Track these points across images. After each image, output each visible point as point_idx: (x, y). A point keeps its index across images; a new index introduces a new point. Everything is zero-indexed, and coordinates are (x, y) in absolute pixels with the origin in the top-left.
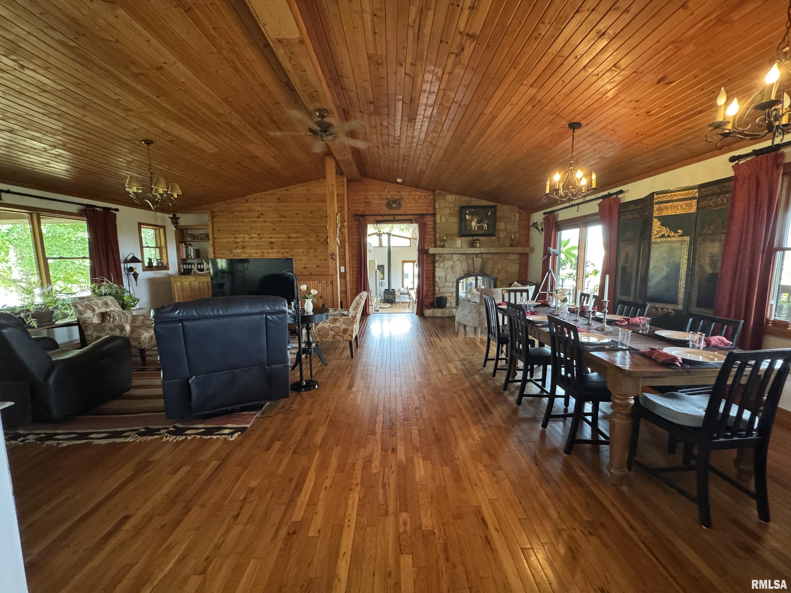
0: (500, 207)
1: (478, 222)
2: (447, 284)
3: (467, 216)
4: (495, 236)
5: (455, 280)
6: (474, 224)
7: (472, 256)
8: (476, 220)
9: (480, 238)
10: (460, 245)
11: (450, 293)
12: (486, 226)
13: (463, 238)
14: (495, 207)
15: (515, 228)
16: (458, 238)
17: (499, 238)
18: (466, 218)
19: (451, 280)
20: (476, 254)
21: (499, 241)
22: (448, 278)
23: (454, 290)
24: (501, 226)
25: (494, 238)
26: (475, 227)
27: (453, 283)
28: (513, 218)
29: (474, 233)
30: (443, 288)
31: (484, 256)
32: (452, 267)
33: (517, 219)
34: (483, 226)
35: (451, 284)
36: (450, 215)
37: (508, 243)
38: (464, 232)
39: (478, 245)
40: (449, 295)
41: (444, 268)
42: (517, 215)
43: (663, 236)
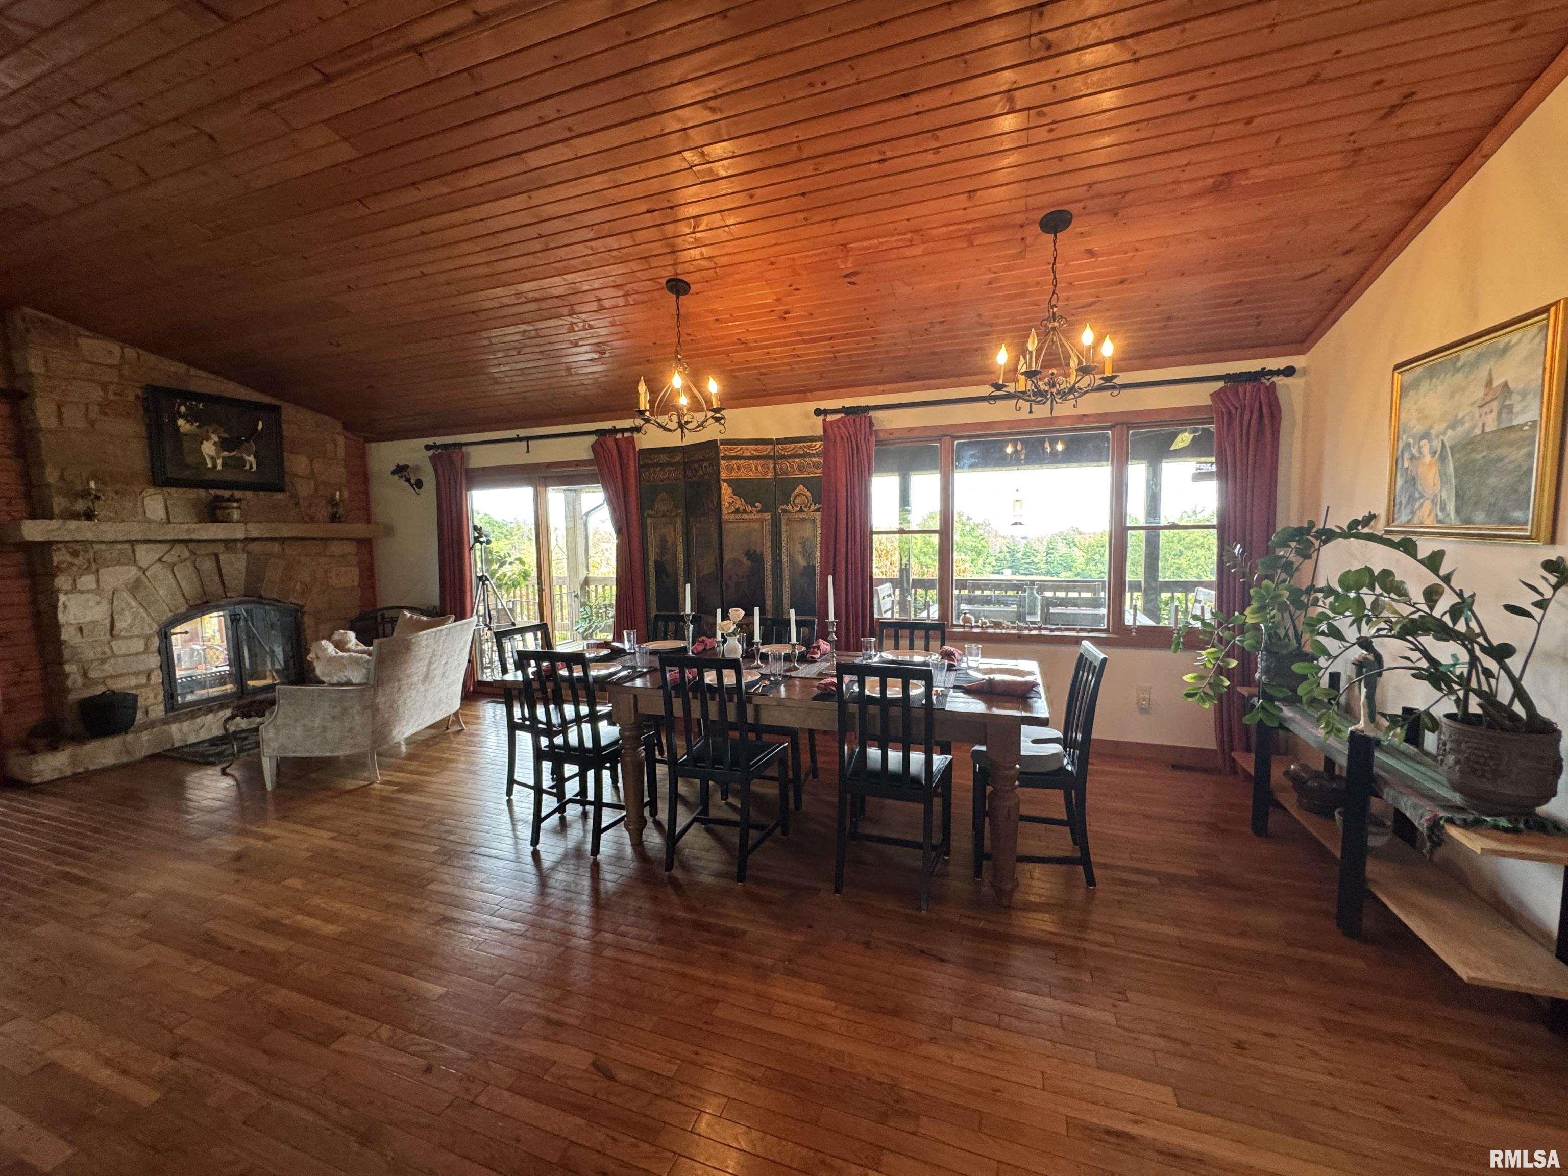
0: (289, 411)
1: (224, 445)
2: (120, 646)
3: (181, 422)
4: (282, 490)
5: (155, 627)
6: (208, 448)
7: (211, 548)
8: (215, 438)
9: (238, 494)
10: (161, 514)
11: (136, 674)
12: (251, 458)
13: (172, 490)
14: (276, 409)
15: (337, 473)
16: (152, 491)
17: (294, 496)
18: (177, 428)
19: (136, 631)
20: (229, 544)
21: (297, 504)
22: (119, 625)
23: (154, 661)
24: (298, 464)
25: (280, 496)
26: (213, 459)
27: (148, 638)
28: (330, 446)
29: (210, 476)
30: (103, 661)
31: (255, 547)
32: (135, 587)
33: (341, 452)
34: (243, 462)
35: (138, 645)
36: (105, 408)
37: (323, 512)
38: (172, 471)
39: (236, 515)
40: (133, 682)
41: (98, 591)
42: (341, 441)
43: (737, 511)
